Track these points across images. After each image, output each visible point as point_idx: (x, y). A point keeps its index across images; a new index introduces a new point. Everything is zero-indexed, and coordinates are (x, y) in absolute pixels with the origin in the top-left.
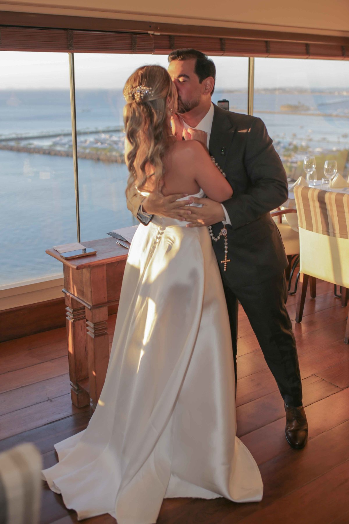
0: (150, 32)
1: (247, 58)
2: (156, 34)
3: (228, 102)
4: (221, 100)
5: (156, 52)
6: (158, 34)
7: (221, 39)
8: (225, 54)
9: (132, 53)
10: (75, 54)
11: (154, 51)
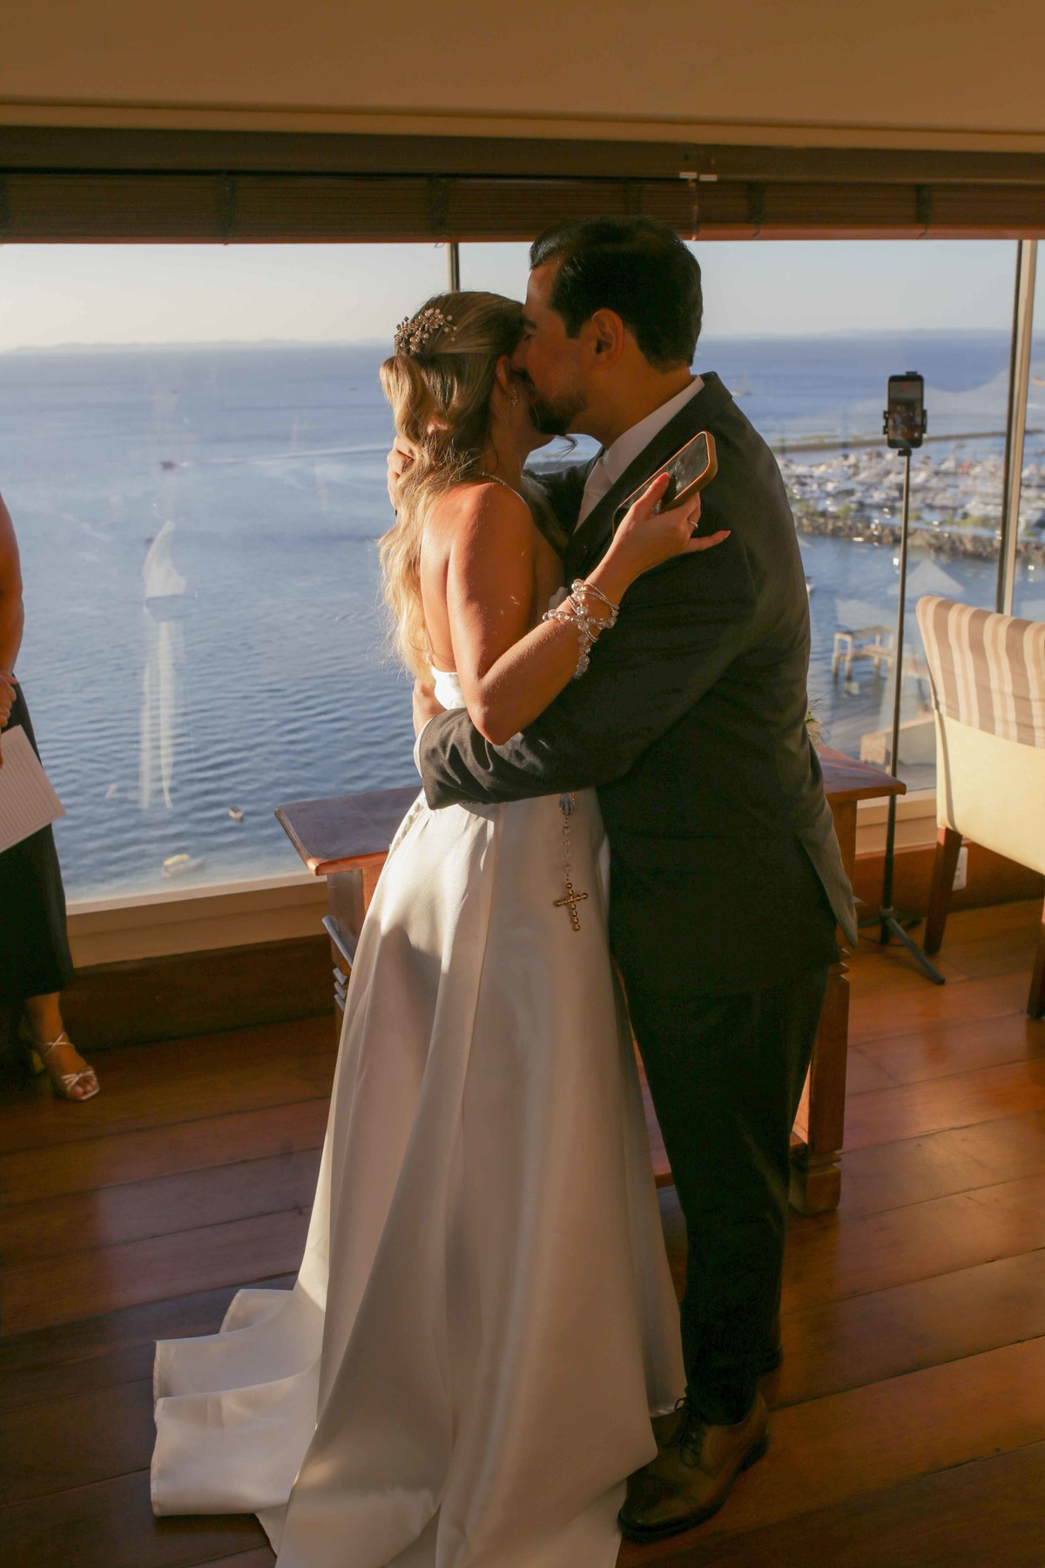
2: (705, 178)
3: (919, 378)
5: (703, 232)
6: (713, 178)
7: (918, 188)
8: (930, 231)
11: (698, 231)
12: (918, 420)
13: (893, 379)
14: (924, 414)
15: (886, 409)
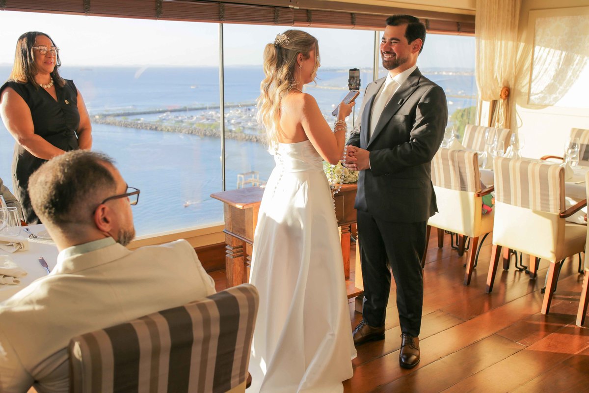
0: (290, 6)
1: (374, 32)
2: (296, 8)
4: (353, 68)
5: (295, 24)
6: (298, 8)
7: (352, 14)
8: (355, 27)
9: (274, 25)
10: (224, 24)
11: (294, 23)
12: (358, 82)
13: (351, 70)
14: (360, 80)
15: (349, 79)
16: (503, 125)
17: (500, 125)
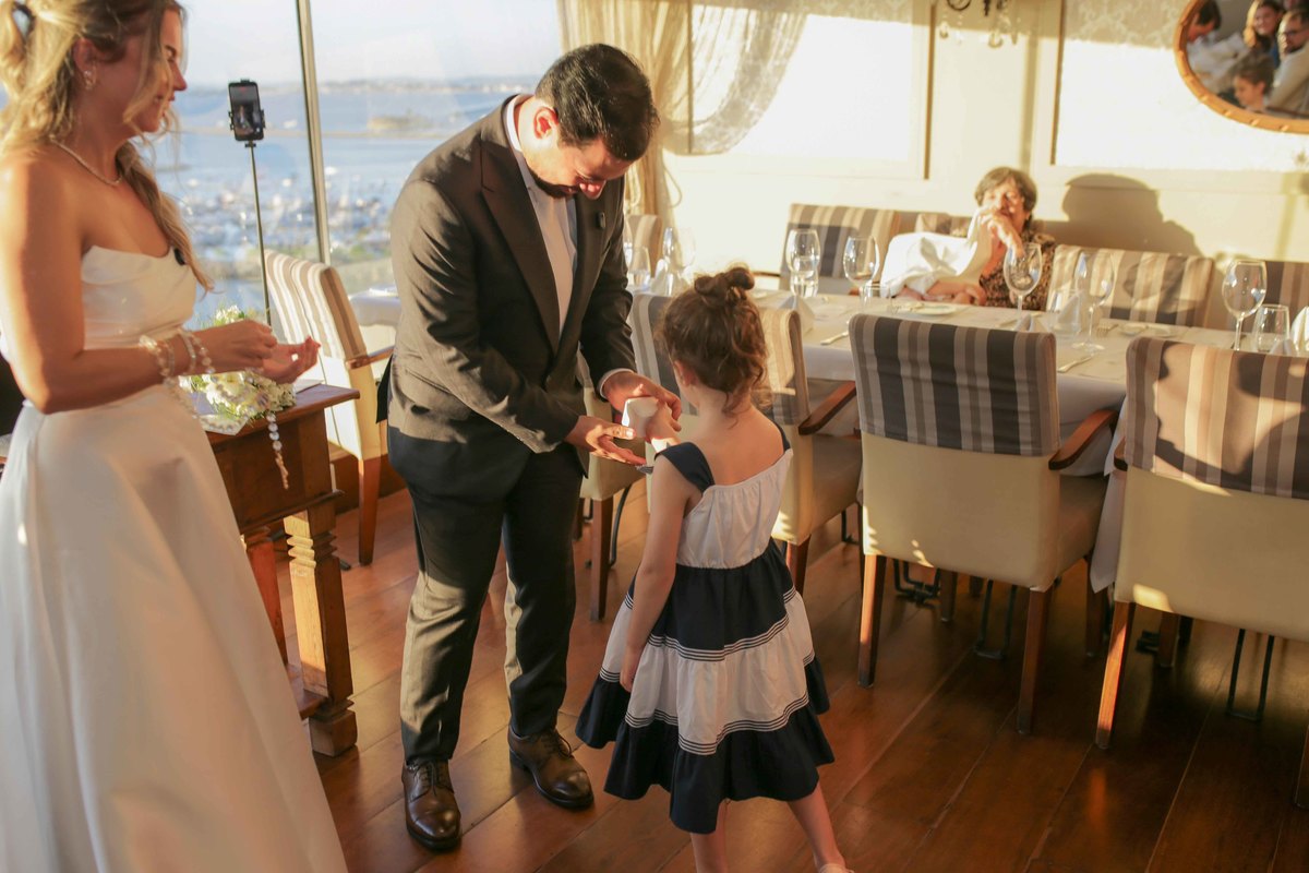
3: (254, 84)
4: (238, 80)
12: (256, 118)
13: (232, 85)
14: (261, 113)
15: (230, 110)
16: (639, 205)
17: (633, 205)
